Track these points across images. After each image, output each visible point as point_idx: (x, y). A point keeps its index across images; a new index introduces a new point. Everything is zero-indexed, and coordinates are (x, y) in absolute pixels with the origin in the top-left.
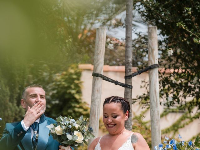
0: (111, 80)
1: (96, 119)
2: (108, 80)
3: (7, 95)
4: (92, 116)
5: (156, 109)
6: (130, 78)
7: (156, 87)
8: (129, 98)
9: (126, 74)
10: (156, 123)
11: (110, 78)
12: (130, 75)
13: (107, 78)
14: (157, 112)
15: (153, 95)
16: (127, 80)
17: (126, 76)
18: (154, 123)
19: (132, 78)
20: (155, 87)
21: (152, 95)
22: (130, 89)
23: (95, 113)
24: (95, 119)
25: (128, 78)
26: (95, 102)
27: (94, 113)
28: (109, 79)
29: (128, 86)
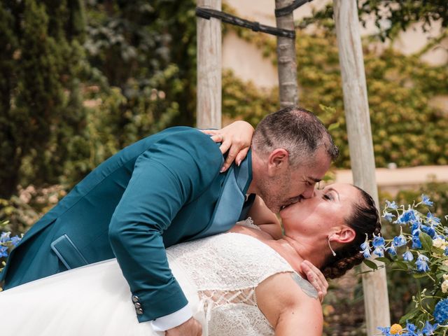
0: (242, 22)
1: (213, 120)
2: (235, 22)
3: (43, 22)
4: (202, 115)
5: (357, 81)
6: (289, 14)
7: (352, 30)
8: (288, 62)
9: (278, 4)
10: (358, 114)
11: (239, 19)
12: (286, 6)
13: (231, 19)
14: (358, 88)
15: (347, 49)
16: (282, 18)
17: (279, 8)
18: (354, 116)
19: (292, 12)
20: (350, 28)
21: (345, 50)
22: (291, 40)
23: (208, 106)
24: (210, 120)
25: (284, 13)
26: (207, 80)
27: (206, 106)
28: (238, 21)
29: (285, 33)
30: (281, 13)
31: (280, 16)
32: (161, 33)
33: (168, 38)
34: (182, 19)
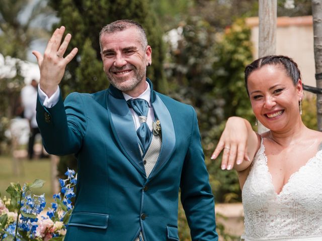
9: (318, 70)
17: (318, 73)
30: (320, 77)
31: (319, 79)
32: (217, 98)
33: (222, 102)
34: (233, 88)
